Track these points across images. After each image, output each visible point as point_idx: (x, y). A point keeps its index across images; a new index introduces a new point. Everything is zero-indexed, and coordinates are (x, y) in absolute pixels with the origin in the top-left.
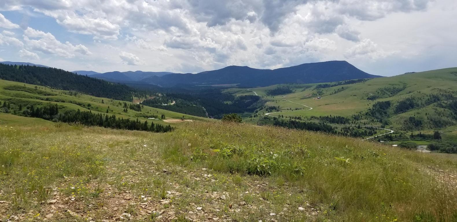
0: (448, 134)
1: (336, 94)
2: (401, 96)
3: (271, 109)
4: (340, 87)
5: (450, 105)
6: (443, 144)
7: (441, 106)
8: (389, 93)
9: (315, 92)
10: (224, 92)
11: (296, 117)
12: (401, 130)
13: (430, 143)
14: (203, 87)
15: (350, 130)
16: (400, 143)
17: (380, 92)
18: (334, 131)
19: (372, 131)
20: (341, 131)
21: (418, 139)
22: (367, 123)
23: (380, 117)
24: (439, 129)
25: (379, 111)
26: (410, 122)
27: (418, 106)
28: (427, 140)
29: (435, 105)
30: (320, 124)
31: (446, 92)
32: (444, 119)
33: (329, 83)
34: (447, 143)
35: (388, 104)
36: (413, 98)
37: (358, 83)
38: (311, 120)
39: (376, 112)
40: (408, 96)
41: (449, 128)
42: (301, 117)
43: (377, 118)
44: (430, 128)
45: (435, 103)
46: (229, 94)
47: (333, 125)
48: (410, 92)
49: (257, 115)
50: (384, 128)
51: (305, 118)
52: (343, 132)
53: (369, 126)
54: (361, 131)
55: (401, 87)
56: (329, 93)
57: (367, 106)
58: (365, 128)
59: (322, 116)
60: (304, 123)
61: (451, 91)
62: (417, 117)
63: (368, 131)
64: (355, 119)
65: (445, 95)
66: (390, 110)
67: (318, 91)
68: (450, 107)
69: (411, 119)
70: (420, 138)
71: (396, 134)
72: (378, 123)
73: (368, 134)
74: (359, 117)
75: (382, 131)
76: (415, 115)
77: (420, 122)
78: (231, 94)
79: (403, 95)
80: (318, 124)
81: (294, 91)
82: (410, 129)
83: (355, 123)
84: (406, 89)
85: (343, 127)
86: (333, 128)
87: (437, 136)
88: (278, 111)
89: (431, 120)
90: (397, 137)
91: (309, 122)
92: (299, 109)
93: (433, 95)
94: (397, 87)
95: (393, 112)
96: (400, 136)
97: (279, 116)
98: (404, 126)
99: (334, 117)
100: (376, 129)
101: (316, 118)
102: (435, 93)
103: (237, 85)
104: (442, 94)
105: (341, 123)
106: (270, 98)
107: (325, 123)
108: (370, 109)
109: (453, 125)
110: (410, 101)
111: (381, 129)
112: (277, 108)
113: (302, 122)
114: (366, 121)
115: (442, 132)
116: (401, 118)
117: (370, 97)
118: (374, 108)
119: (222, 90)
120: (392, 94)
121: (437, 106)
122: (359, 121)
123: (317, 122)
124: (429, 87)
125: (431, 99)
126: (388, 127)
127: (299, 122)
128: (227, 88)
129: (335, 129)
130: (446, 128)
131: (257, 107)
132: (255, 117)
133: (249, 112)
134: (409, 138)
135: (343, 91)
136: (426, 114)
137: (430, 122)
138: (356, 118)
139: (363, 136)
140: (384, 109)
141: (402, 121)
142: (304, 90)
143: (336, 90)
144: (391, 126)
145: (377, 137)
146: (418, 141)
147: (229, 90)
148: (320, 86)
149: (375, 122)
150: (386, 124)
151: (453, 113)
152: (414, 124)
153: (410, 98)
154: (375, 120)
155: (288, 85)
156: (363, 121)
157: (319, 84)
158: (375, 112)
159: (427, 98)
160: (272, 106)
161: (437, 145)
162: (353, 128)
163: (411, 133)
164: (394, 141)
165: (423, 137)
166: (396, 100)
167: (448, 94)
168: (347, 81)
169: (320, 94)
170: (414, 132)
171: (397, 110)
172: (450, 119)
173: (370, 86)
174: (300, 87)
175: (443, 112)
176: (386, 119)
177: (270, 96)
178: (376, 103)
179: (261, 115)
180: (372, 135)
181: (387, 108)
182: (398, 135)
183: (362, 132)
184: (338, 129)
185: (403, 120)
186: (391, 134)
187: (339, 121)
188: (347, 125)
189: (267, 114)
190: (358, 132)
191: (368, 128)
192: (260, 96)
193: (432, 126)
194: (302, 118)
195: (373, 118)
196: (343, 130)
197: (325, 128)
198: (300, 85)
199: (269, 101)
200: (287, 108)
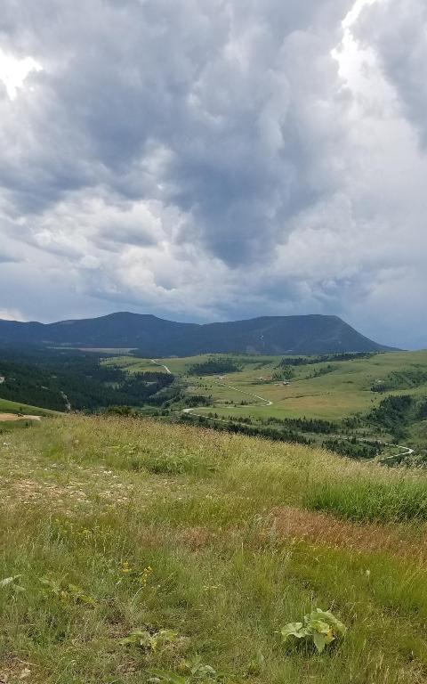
1: (317, 378)
3: (196, 401)
4: (324, 365)
8: (410, 381)
9: (279, 371)
10: (105, 363)
11: (241, 418)
14: (63, 351)
15: (338, 446)
17: (394, 377)
19: (375, 450)
22: (368, 434)
23: (391, 424)
25: (390, 414)
30: (285, 432)
33: (304, 357)
35: (407, 401)
37: (357, 360)
38: (269, 424)
39: (385, 415)
42: (251, 418)
43: (386, 425)
46: (115, 367)
47: (308, 436)
49: (168, 412)
50: (397, 444)
51: (257, 421)
53: (370, 440)
54: (356, 448)
56: (303, 375)
57: (367, 403)
58: (365, 442)
59: (288, 418)
60: (257, 430)
63: (369, 448)
64: (347, 426)
66: (412, 412)
67: (284, 371)
71: (418, 455)
72: (388, 434)
73: (368, 454)
74: (356, 423)
75: (393, 450)
78: (119, 367)
80: (282, 433)
81: (240, 368)
83: (347, 433)
85: (326, 440)
86: (308, 441)
88: (208, 405)
91: (265, 427)
92: (247, 404)
94: (424, 370)
95: (415, 417)
97: (210, 415)
99: (311, 421)
100: (384, 445)
101: (278, 421)
103: (131, 352)
105: (323, 432)
106: (193, 379)
107: (293, 432)
111: (392, 446)
112: (207, 400)
113: (253, 427)
114: (366, 430)
117: (377, 387)
118: (382, 407)
119: (101, 359)
120: (414, 382)
122: (354, 431)
123: (279, 428)
127: (247, 428)
128: (111, 356)
131: (169, 397)
132: (163, 415)
133: (152, 405)
135: (330, 373)
138: (350, 424)
139: (360, 458)
140: (399, 410)
142: (259, 368)
143: (318, 371)
144: (410, 441)
147: (115, 360)
148: (288, 362)
149: (383, 432)
150: (402, 436)
154: (383, 429)
155: (230, 356)
156: (361, 430)
157: (288, 357)
158: (383, 415)
160: (198, 395)
162: (343, 442)
168: (337, 355)
169: (289, 376)
171: (422, 412)
173: (378, 367)
174: (253, 362)
176: (401, 428)
177: (195, 375)
178: (386, 398)
179: (176, 412)
180: (375, 456)
181: (405, 408)
183: (359, 451)
186: (408, 455)
187: (319, 429)
188: (334, 437)
189: (187, 411)
191: (368, 443)
192: (175, 374)
194: (253, 421)
195: (379, 425)
198: (250, 358)
199: (192, 385)
200: (225, 400)
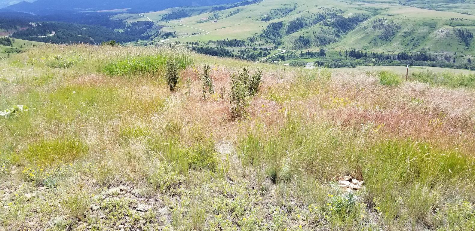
0: (331, 50)
1: (232, 16)
2: (292, 16)
3: (167, 35)
4: (235, 9)
5: (334, 23)
6: (327, 60)
7: (327, 25)
8: (281, 14)
9: (211, 14)
10: (113, 18)
11: (193, 42)
12: (292, 49)
13: (316, 60)
14: (87, 13)
15: (246, 52)
16: (291, 61)
17: (273, 12)
18: (231, 54)
19: (266, 52)
20: (238, 54)
21: (306, 57)
22: (261, 45)
23: (273, 38)
24: (324, 46)
25: (272, 32)
26: (299, 42)
27: (307, 25)
28: (314, 57)
29: (321, 24)
30: (217, 48)
31: (330, 11)
32: (329, 36)
33: (224, 5)
34: (330, 59)
35: (280, 24)
36: (303, 17)
37: (253, 4)
38: (208, 44)
39: (270, 34)
40: (298, 16)
41: (332, 44)
42: (198, 42)
43: (271, 39)
44: (317, 46)
45: (321, 22)
46: (119, 20)
47: (230, 49)
48: (300, 12)
49: (152, 43)
50: (277, 48)
51: (202, 43)
52: (240, 55)
53: (263, 47)
54: (256, 52)
55: (292, 7)
56: (225, 15)
57: (261, 27)
58: (260, 49)
59: (219, 40)
60: (202, 49)
61: (335, 9)
62: (306, 36)
63: (263, 52)
64: (250, 41)
65: (330, 14)
66: (283, 31)
67: (214, 14)
68: (334, 25)
69: (301, 38)
70: (308, 56)
71: (288, 53)
72: (272, 43)
73: (262, 55)
74: (254, 39)
75: (275, 52)
76: (304, 35)
77: (309, 41)
78: (121, 20)
79: (294, 15)
80: (216, 48)
81: (190, 14)
82: (300, 47)
83: (250, 45)
84: (296, 9)
85: (239, 50)
86: (230, 51)
87: (322, 53)
88: (174, 37)
89: (318, 38)
90: (289, 56)
91: (207, 46)
92: (195, 34)
93: (319, 14)
94: (288, 7)
95: (285, 33)
96: (291, 55)
97: (176, 42)
98: (295, 45)
99: (231, 40)
100: (270, 50)
101: (213, 42)
102: (322, 12)
103: (127, 10)
104: (327, 12)
105: (238, 46)
106: (164, 23)
107: (222, 47)
108: (264, 31)
109: (336, 42)
110: (300, 21)
111: (275, 50)
112: (173, 34)
113: (200, 47)
114: (260, 42)
115: (326, 49)
116: (292, 38)
117: (264, 18)
118: (268, 29)
119: (110, 16)
120: (284, 14)
121: (322, 25)
122: (254, 43)
123: (214, 46)
124: (316, 6)
125: (318, 18)
126: (280, 47)
127: (197, 47)
128: (116, 14)
129: (232, 52)
130: (330, 45)
131: (152, 34)
132: (150, 44)
133: (143, 40)
134: (299, 56)
135: (239, 13)
136: (314, 33)
137: (317, 40)
138: (252, 40)
139: (258, 57)
140: (277, 30)
141: (293, 41)
142: (200, 13)
143: (232, 13)
144: (283, 46)
145: (271, 57)
146: (306, 58)
147: (118, 16)
148: (216, 9)
149: (269, 42)
150: (279, 44)
151: (336, 31)
152: (303, 42)
153: (300, 18)
154: (269, 41)
155: (183, 8)
156: (257, 43)
157: (215, 6)
158: (268, 33)
159: (314, 17)
160: (168, 32)
161: (322, 62)
162: (249, 50)
163: (301, 51)
164: (286, 60)
165: (310, 55)
166: (287, 20)
167: (332, 12)
168: (242, 2)
169: (217, 16)
170: (303, 51)
171: (289, 30)
172: (333, 37)
173: (264, 7)
174: (196, 11)
175: (327, 30)
176: (278, 39)
177: (165, 21)
178: (269, 24)
179: (156, 42)
180: (266, 56)
181: (280, 29)
182: (290, 54)
183: (257, 54)
184: (235, 52)
185: (293, 39)
186: (283, 53)
187: (235, 44)
188: (244, 48)
189: (163, 41)
190: (254, 54)
191: (262, 49)
192: (154, 21)
193: (318, 44)
194: (200, 43)
195: (267, 39)
196: (239, 53)
197: (222, 51)
198: (195, 8)
199: (165, 26)
200: (183, 34)
